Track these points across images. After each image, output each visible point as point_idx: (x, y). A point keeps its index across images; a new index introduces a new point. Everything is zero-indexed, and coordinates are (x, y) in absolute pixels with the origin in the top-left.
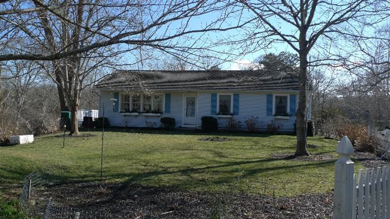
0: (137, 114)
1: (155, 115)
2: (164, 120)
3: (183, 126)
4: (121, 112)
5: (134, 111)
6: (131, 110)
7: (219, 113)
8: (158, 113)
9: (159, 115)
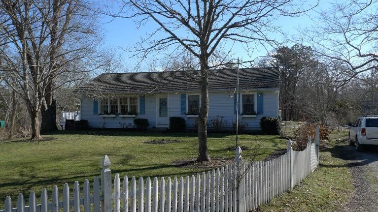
0: (114, 116)
1: (130, 116)
2: (137, 121)
3: (157, 126)
4: (100, 114)
5: (112, 113)
6: (109, 112)
7: (189, 112)
8: (134, 114)
9: (134, 116)
